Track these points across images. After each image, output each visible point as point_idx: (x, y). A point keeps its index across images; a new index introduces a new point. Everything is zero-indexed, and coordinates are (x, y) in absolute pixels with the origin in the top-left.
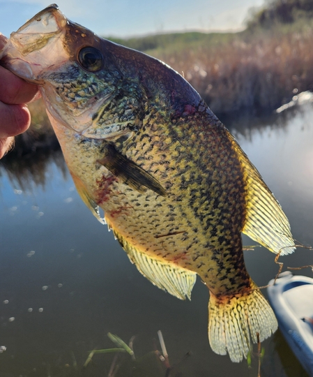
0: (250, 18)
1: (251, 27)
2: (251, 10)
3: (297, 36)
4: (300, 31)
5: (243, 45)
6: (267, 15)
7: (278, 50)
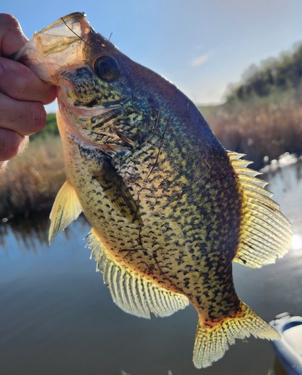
0: (230, 93)
1: (230, 100)
2: (230, 85)
3: (273, 107)
4: (276, 102)
5: (226, 116)
6: (245, 90)
7: (258, 119)
